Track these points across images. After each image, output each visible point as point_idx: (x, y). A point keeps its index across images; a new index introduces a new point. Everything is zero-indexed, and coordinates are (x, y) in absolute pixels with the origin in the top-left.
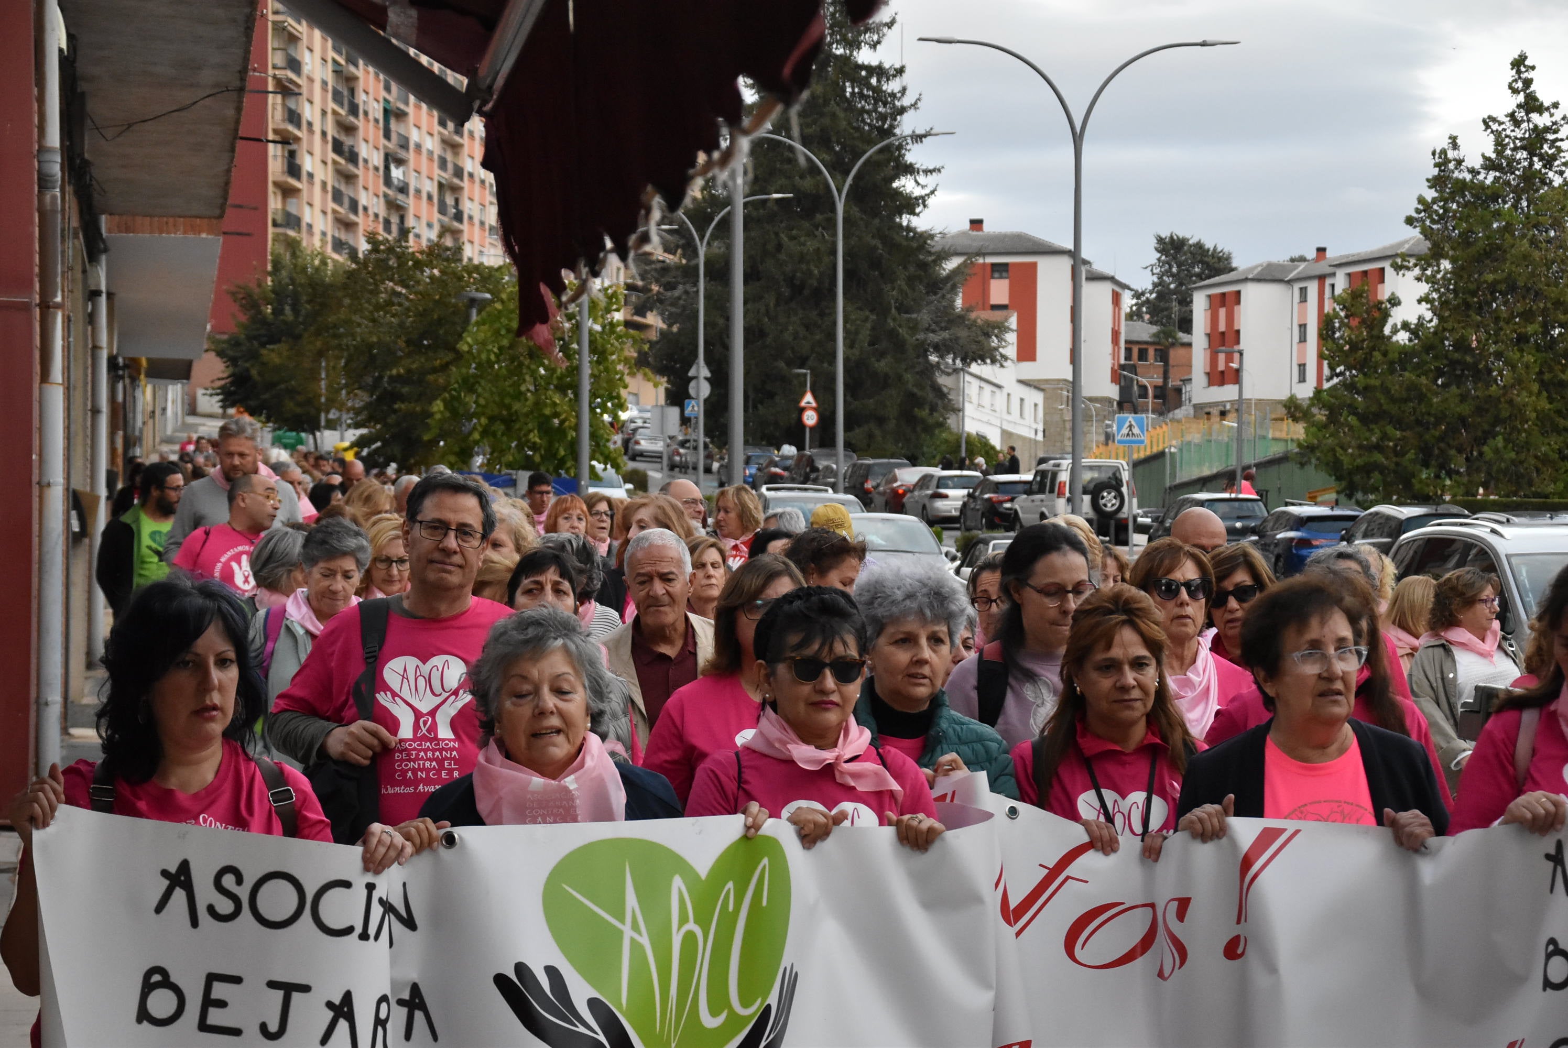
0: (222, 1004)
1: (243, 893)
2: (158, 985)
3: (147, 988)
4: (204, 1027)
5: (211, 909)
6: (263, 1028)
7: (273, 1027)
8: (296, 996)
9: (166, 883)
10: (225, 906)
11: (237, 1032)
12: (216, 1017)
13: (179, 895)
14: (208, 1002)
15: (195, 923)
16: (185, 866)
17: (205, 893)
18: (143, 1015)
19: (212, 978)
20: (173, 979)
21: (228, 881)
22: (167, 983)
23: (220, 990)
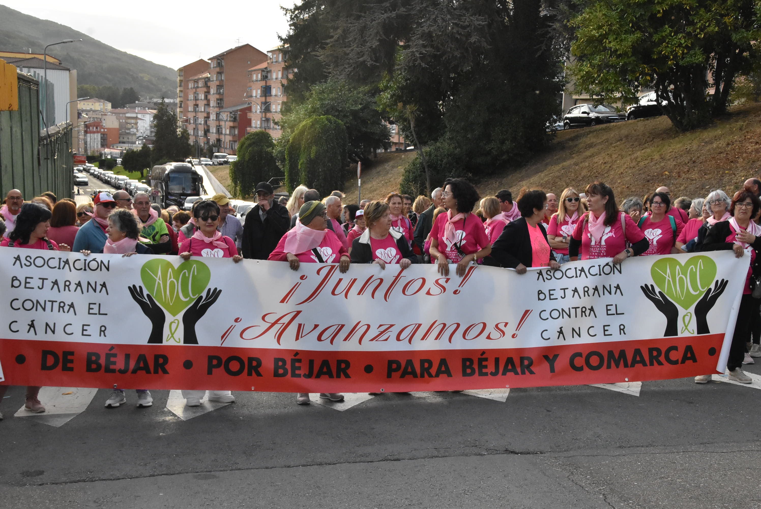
0: (29, 283)
1: (32, 261)
2: (15, 280)
3: (13, 280)
4: (26, 287)
5: (25, 264)
6: (39, 287)
7: (41, 287)
8: (45, 281)
9: (15, 260)
10: (28, 264)
11: (33, 288)
12: (28, 285)
13: (18, 262)
14: (26, 283)
15: (22, 267)
16: (19, 256)
17: (23, 261)
18: (13, 286)
19: (26, 278)
20: (18, 278)
21: (28, 259)
22: (17, 279)
23: (28, 280)
